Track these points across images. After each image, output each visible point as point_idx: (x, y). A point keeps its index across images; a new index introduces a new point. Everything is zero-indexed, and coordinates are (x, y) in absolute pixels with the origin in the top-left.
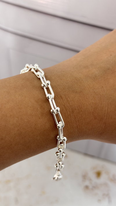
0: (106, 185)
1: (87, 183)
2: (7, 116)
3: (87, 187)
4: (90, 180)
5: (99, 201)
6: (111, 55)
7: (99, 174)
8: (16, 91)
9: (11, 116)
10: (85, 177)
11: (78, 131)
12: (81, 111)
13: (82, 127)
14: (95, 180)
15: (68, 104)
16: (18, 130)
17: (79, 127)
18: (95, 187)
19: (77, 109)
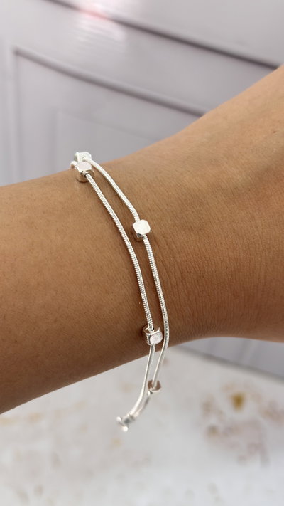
0: (255, 424)
1: (213, 421)
3: (213, 430)
4: (220, 413)
5: (242, 459)
6: (275, 132)
7: (238, 401)
10: (208, 407)
12: (203, 277)
13: (203, 315)
14: (230, 414)
18: (232, 430)
19: (193, 271)
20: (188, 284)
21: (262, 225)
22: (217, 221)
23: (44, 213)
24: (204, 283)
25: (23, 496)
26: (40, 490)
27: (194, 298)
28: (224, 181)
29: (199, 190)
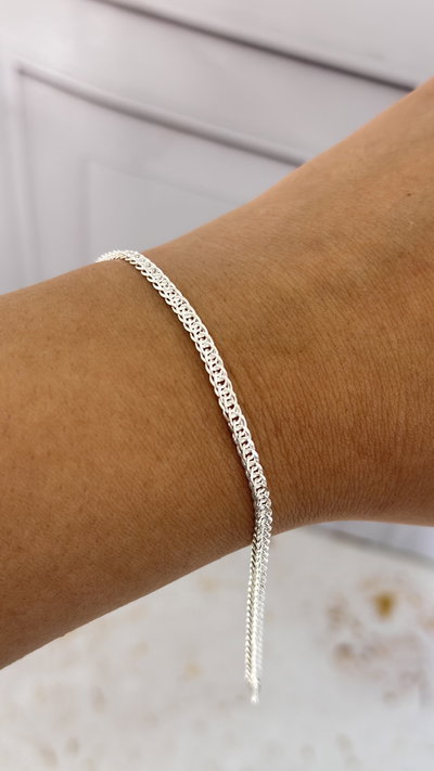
0: (410, 641)
1: (345, 636)
2: (33, 458)
3: (344, 651)
4: (357, 624)
5: (389, 697)
6: (409, 195)
7: (385, 605)
8: (58, 352)
9: (49, 454)
10: (336, 614)
11: (299, 499)
12: (310, 426)
13: (312, 486)
14: (373, 625)
15: (259, 400)
16: (81, 510)
17: (301, 487)
18: (374, 650)
19: (292, 418)
20: (286, 439)
21: (398, 340)
22: (326, 338)
23: (49, 339)
24: (312, 436)
25: (48, 755)
26: (74, 746)
27: (296, 459)
28: (334, 274)
29: (295, 290)
